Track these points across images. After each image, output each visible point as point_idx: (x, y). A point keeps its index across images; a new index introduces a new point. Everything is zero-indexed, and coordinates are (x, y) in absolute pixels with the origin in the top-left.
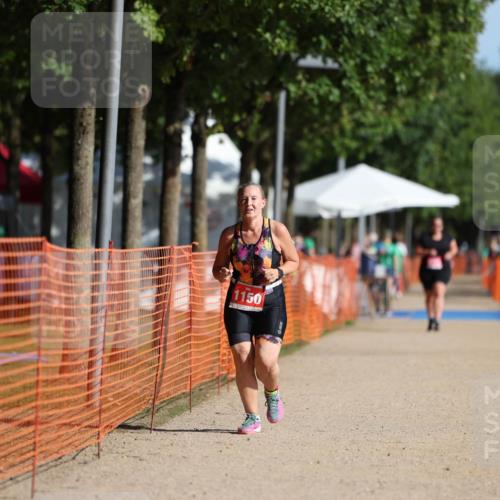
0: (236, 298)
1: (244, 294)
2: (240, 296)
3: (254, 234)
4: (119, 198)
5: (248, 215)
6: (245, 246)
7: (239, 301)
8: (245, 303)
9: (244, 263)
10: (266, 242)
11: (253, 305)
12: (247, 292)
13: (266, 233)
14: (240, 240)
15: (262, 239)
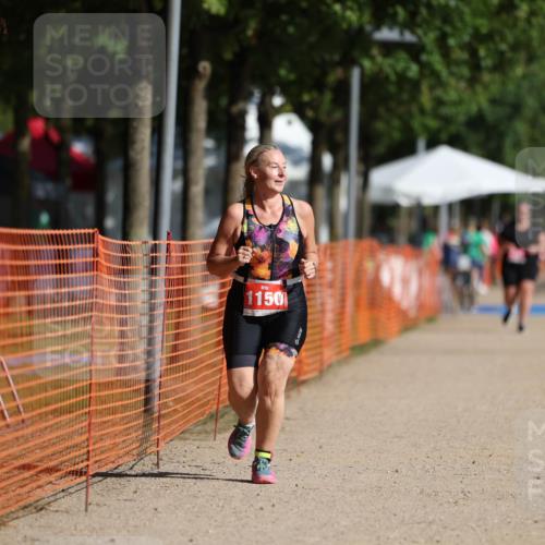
0: (250, 302)
1: (259, 294)
2: (255, 298)
3: (273, 214)
4: (178, 185)
7: (254, 306)
8: (263, 307)
9: (263, 248)
10: (289, 222)
11: (274, 306)
12: (264, 291)
13: (288, 212)
14: (254, 220)
15: (285, 218)
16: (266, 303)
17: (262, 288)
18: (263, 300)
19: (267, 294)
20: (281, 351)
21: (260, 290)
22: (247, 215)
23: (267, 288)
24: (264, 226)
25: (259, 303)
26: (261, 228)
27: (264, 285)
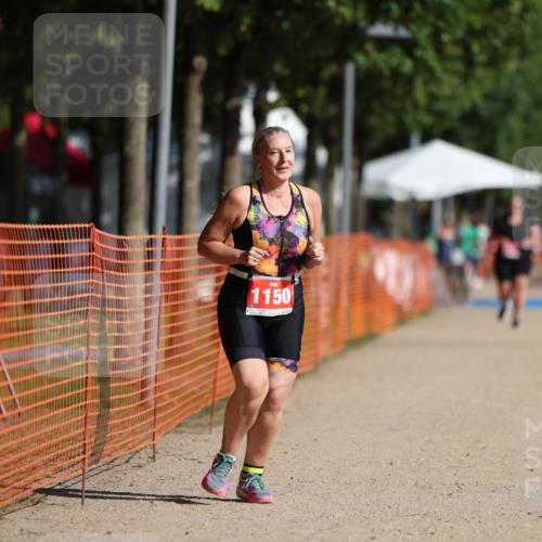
0: (256, 300)
1: (267, 292)
2: (262, 297)
4: (174, 180)
5: (281, 176)
6: (271, 217)
7: (261, 305)
8: (272, 306)
9: (271, 242)
10: (299, 214)
11: (282, 306)
12: (273, 289)
13: (298, 203)
14: (262, 207)
15: (294, 210)
16: (275, 302)
17: (271, 284)
18: (272, 298)
19: (276, 291)
21: (268, 287)
22: (253, 201)
23: (276, 285)
24: (273, 217)
25: (267, 301)
26: (269, 218)
27: (273, 281)
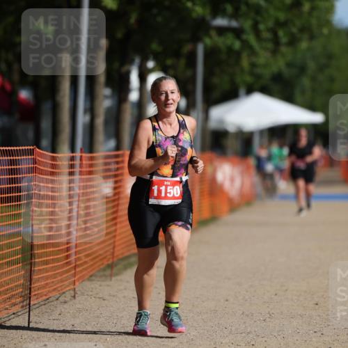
1: (163, 188)
2: (159, 191)
5: (168, 110)
8: (166, 198)
12: (166, 186)
14: (160, 132)
16: (168, 195)
17: (166, 183)
18: (166, 193)
19: (169, 188)
20: (180, 226)
22: (154, 129)
23: (169, 183)
24: (168, 137)
25: (163, 195)
26: (166, 139)
27: (167, 181)
